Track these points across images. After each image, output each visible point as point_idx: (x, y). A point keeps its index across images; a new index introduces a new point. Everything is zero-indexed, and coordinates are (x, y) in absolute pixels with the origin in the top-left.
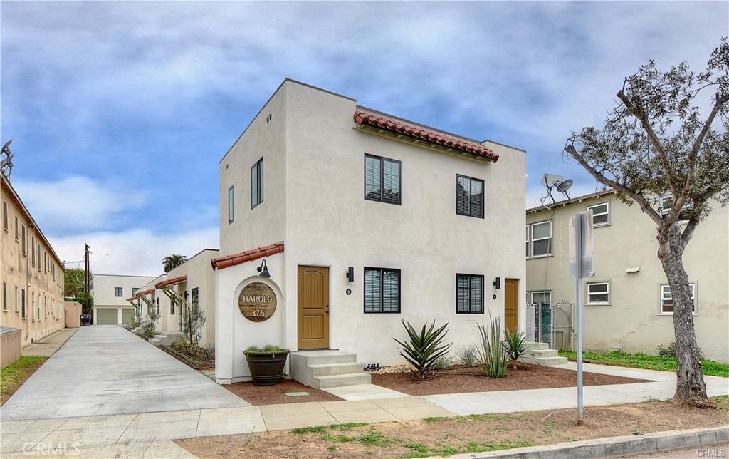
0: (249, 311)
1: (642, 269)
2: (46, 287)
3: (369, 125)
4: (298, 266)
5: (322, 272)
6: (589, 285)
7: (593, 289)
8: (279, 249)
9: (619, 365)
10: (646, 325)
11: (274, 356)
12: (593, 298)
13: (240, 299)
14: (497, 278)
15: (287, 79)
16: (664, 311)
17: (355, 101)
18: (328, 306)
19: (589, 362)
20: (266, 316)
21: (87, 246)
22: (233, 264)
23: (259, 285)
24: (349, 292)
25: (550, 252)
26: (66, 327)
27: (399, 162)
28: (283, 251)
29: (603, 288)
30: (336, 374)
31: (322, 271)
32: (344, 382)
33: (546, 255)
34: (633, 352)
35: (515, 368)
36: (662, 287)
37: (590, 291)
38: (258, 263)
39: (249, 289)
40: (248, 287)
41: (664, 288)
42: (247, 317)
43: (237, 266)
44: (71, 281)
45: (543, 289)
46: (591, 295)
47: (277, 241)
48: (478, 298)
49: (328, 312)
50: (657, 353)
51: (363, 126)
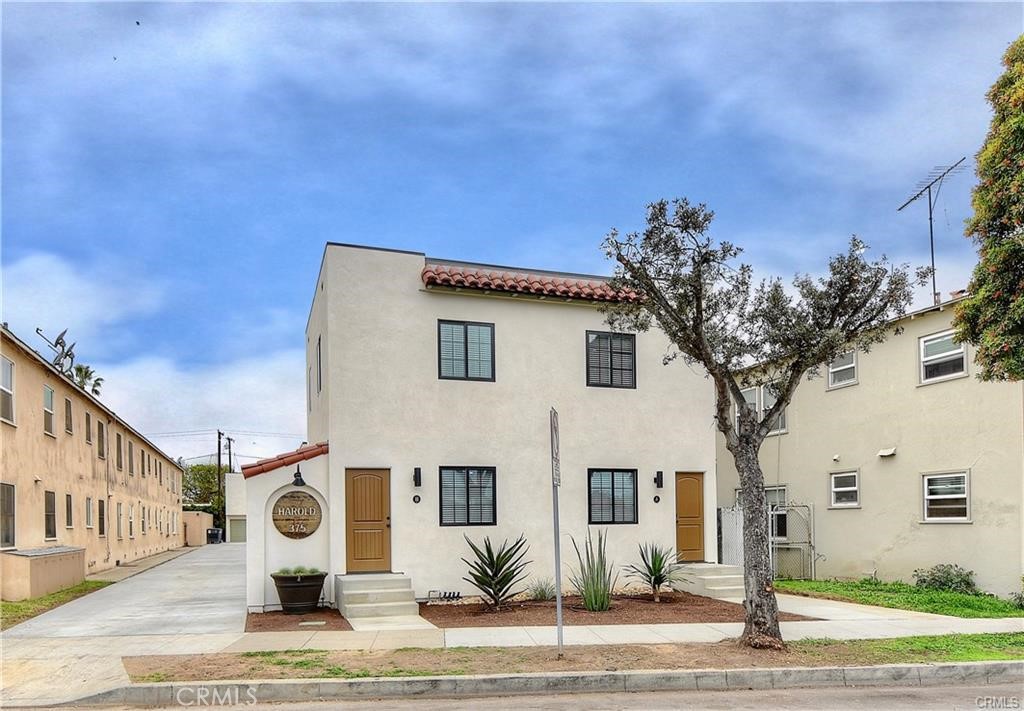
0: (285, 526)
1: (898, 451)
2: (145, 494)
3: (437, 285)
4: (346, 469)
5: (380, 476)
6: (834, 476)
7: (840, 482)
8: (322, 450)
9: (842, 600)
10: (905, 538)
11: (299, 580)
12: (840, 497)
13: (274, 512)
14: (658, 473)
15: (328, 243)
16: (930, 515)
17: (424, 254)
18: (389, 518)
19: (806, 595)
20: (308, 532)
21: (220, 433)
22: (263, 471)
23: (299, 494)
24: (417, 499)
25: (783, 427)
26: (186, 545)
27: (492, 326)
28: (327, 452)
29: (851, 481)
30: (374, 603)
31: (380, 474)
32: (380, 612)
33: (777, 432)
34: (890, 580)
35: (657, 600)
36: (926, 479)
37: (836, 487)
38: (293, 468)
39: (285, 500)
40: (284, 497)
41: (929, 480)
42: (284, 534)
43: (268, 473)
44: (209, 482)
45: (775, 483)
46: (837, 493)
47: (321, 441)
48: (629, 502)
49: (389, 526)
50: (913, 582)
51: (430, 287)
